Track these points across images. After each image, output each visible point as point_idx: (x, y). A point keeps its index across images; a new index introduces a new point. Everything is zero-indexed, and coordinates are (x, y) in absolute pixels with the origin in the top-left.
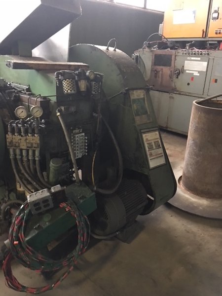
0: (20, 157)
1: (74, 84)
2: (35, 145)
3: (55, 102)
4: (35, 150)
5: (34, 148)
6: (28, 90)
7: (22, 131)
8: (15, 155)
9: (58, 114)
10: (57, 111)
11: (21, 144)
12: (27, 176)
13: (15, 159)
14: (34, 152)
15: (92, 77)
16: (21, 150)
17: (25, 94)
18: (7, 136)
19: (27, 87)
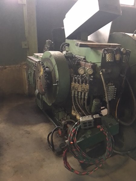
0: (77, 96)
1: (113, 56)
2: (86, 90)
3: (100, 66)
4: (86, 93)
5: (86, 91)
6: (85, 59)
7: (80, 82)
8: (75, 94)
9: (101, 73)
10: (100, 72)
11: (79, 89)
12: (79, 106)
13: (74, 97)
14: (85, 93)
15: (125, 52)
16: (78, 92)
17: (83, 61)
18: (72, 83)
19: (84, 57)
